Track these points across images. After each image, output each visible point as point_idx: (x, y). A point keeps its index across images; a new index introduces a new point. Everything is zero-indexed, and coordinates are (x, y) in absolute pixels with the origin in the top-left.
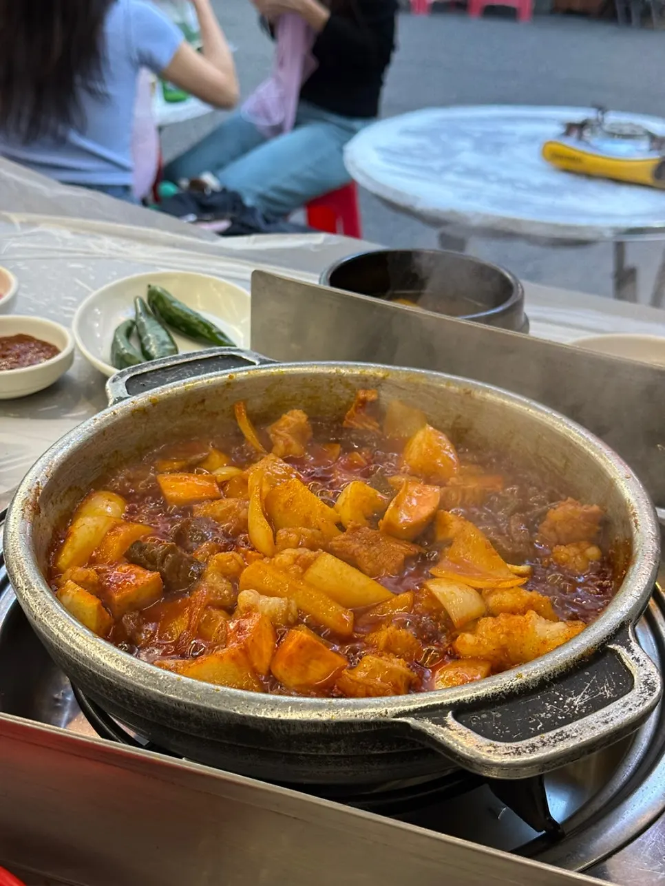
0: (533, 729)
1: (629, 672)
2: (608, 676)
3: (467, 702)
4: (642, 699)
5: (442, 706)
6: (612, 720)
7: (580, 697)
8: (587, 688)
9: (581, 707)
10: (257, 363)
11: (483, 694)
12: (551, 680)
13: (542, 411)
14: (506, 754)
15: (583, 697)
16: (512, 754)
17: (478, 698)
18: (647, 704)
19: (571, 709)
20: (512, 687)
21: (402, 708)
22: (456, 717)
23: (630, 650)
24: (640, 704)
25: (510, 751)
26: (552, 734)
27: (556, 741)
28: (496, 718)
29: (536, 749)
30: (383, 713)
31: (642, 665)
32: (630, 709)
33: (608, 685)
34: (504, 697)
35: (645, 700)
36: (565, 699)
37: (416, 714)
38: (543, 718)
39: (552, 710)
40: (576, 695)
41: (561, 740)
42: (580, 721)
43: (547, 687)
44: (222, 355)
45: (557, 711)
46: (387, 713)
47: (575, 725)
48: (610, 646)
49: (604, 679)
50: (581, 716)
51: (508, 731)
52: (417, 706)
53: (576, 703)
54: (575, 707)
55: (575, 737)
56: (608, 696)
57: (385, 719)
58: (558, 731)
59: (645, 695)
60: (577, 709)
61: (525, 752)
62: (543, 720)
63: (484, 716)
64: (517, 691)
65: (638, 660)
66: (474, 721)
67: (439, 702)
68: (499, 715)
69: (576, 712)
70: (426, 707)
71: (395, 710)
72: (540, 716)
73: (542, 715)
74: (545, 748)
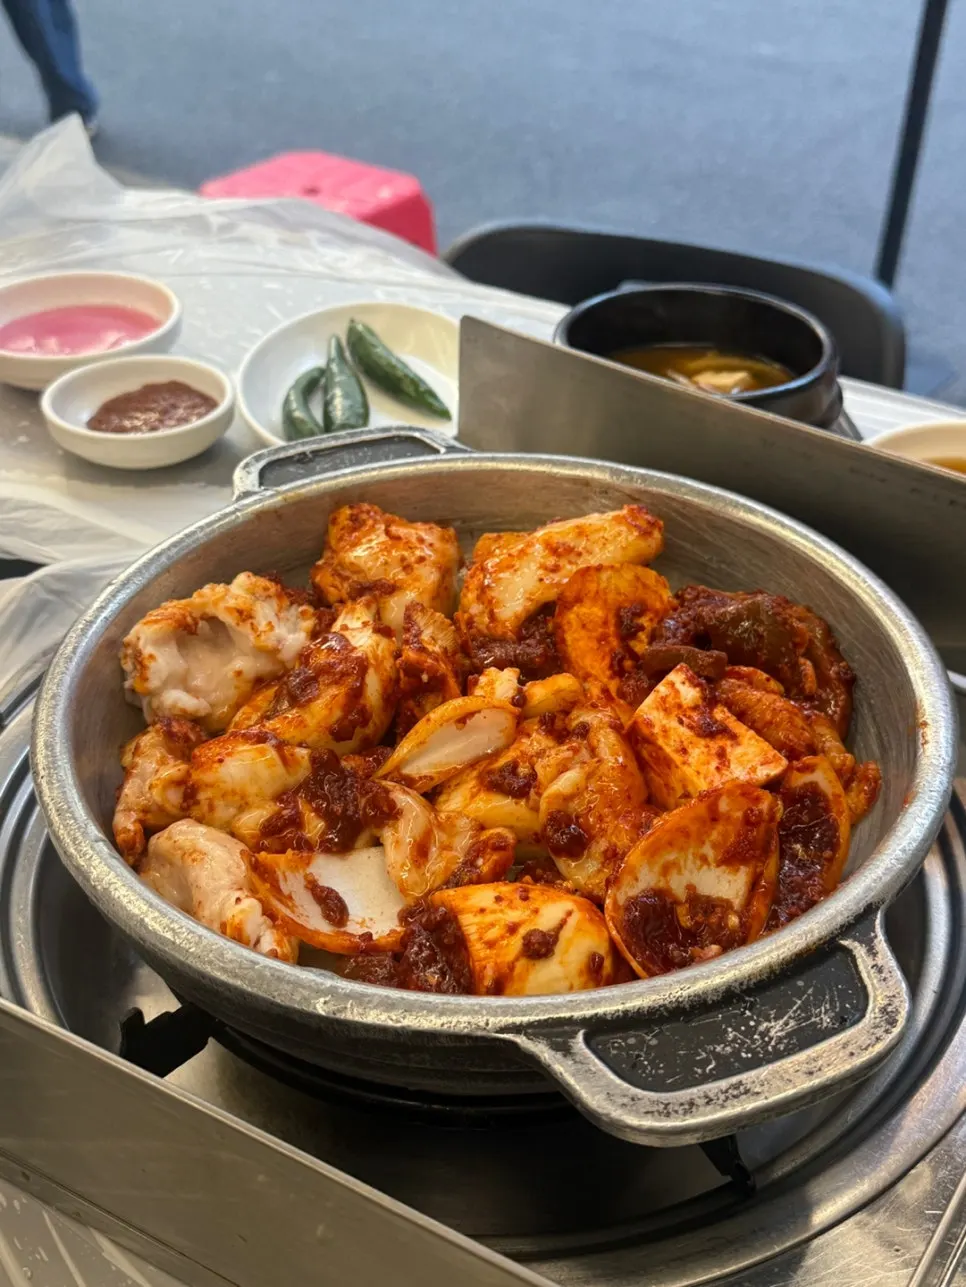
0: (699, 1071)
1: (864, 987)
2: (831, 990)
3: (609, 1017)
4: (873, 1038)
5: (570, 1021)
6: (820, 1070)
7: (781, 1022)
8: (795, 1008)
9: (780, 1040)
10: (443, 450)
11: (634, 1007)
12: (743, 991)
13: (822, 548)
14: (647, 1113)
15: (786, 1024)
16: (656, 1114)
17: (626, 1012)
18: (879, 1047)
19: (764, 1041)
20: (680, 999)
21: (510, 1020)
22: (587, 1041)
23: (872, 952)
24: (869, 1045)
25: (655, 1108)
26: (723, 1084)
27: (727, 1098)
28: (649, 1046)
29: (694, 1109)
30: (482, 1024)
31: (885, 980)
32: (852, 1054)
33: (828, 1006)
34: (665, 1013)
35: (878, 1039)
36: (758, 1023)
37: (530, 1031)
38: (719, 1053)
39: (734, 1040)
40: (776, 1019)
41: (735, 1097)
42: (770, 1067)
43: (735, 1001)
44: (399, 437)
45: (744, 1043)
46: (487, 1024)
47: (764, 1072)
48: (842, 942)
49: (824, 997)
50: (778, 1055)
51: (661, 1072)
52: (533, 1018)
53: (772, 1033)
54: (771, 1039)
55: (758, 1093)
56: (825, 1025)
57: (484, 1033)
58: (734, 1080)
59: (879, 1032)
60: (773, 1043)
61: (676, 1112)
62: (717, 1056)
63: (632, 1041)
64: (687, 1006)
65: (880, 971)
66: (614, 1048)
67: (567, 1015)
68: (654, 1042)
69: (770, 1048)
70: (546, 1020)
71: (501, 1021)
72: (715, 1048)
73: (719, 1049)
74: (709, 1108)
